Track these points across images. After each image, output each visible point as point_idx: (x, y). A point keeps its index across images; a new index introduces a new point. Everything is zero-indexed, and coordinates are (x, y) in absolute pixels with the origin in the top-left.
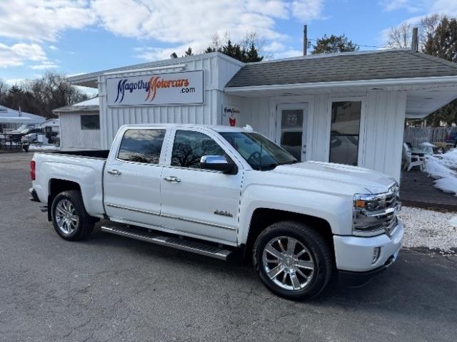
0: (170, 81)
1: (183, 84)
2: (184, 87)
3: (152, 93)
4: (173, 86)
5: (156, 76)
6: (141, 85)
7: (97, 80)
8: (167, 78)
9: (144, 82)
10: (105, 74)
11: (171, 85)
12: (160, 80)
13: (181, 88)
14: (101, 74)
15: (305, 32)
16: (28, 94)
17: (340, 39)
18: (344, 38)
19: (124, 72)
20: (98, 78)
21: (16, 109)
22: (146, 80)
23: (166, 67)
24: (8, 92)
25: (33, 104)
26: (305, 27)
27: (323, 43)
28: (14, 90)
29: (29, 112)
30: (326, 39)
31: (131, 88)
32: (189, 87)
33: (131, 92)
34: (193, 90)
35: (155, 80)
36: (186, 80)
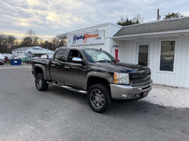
0: (92, 35)
1: (97, 36)
3: (85, 40)
4: (93, 37)
5: (87, 33)
6: (81, 37)
7: (66, 36)
8: (91, 34)
11: (92, 36)
12: (88, 35)
14: (68, 33)
15: (158, 12)
16: (51, 43)
17: (176, 14)
18: (179, 14)
19: (75, 32)
20: (67, 35)
21: (46, 48)
22: (83, 35)
23: (90, 29)
24: (44, 43)
25: (52, 47)
26: (158, 10)
27: (168, 17)
28: (46, 42)
29: (51, 50)
30: (169, 15)
31: (78, 38)
32: (99, 37)
33: (78, 40)
34: (100, 38)
35: (87, 35)
36: (98, 34)
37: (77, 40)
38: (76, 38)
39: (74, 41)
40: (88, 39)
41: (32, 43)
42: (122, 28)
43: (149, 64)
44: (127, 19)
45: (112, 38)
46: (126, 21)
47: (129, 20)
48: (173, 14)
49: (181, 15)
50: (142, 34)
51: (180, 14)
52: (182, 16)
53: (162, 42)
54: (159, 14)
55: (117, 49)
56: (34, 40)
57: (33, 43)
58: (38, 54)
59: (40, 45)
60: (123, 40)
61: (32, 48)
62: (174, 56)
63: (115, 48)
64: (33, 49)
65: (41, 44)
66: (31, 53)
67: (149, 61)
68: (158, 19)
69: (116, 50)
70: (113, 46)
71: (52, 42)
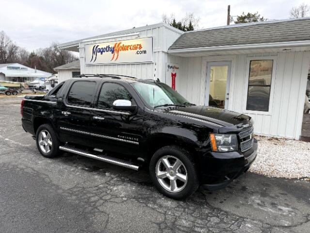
1: (138, 48)
2: (138, 50)
3: (116, 55)
4: (131, 49)
5: (118, 42)
6: (108, 49)
7: (78, 46)
8: (126, 43)
9: (110, 46)
10: (83, 41)
11: (129, 47)
12: (121, 45)
13: (136, 51)
14: (81, 41)
15: (229, 10)
16: (41, 58)
17: (254, 16)
18: (257, 15)
19: (96, 39)
20: (79, 44)
21: (33, 67)
22: (112, 46)
23: (126, 35)
24: (28, 57)
25: (44, 65)
26: (229, 7)
27: (242, 19)
28: (33, 55)
29: (41, 70)
30: (244, 16)
31: (102, 51)
32: (142, 50)
33: (102, 54)
34: (145, 52)
35: (119, 45)
36: (140, 45)
37: (99, 54)
38: (97, 51)
39: (94, 56)
40: (121, 53)
41: (5, 57)
42: (182, 36)
43: (228, 99)
44: (174, 21)
45: (168, 53)
46: (173, 23)
47: (177, 22)
48: (249, 14)
49: (261, 17)
50: (221, 48)
51: (259, 16)
52: (262, 19)
53: (251, 61)
54: (230, 14)
55: (174, 73)
56: (8, 52)
57: (8, 58)
58: (19, 78)
59: (21, 61)
60: (185, 56)
61: (6, 67)
62: (270, 86)
63: (171, 71)
64: (8, 67)
65: (23, 59)
66: (4, 75)
67: (228, 94)
68: (228, 24)
69: (172, 74)
70: (169, 66)
71: (44, 56)
